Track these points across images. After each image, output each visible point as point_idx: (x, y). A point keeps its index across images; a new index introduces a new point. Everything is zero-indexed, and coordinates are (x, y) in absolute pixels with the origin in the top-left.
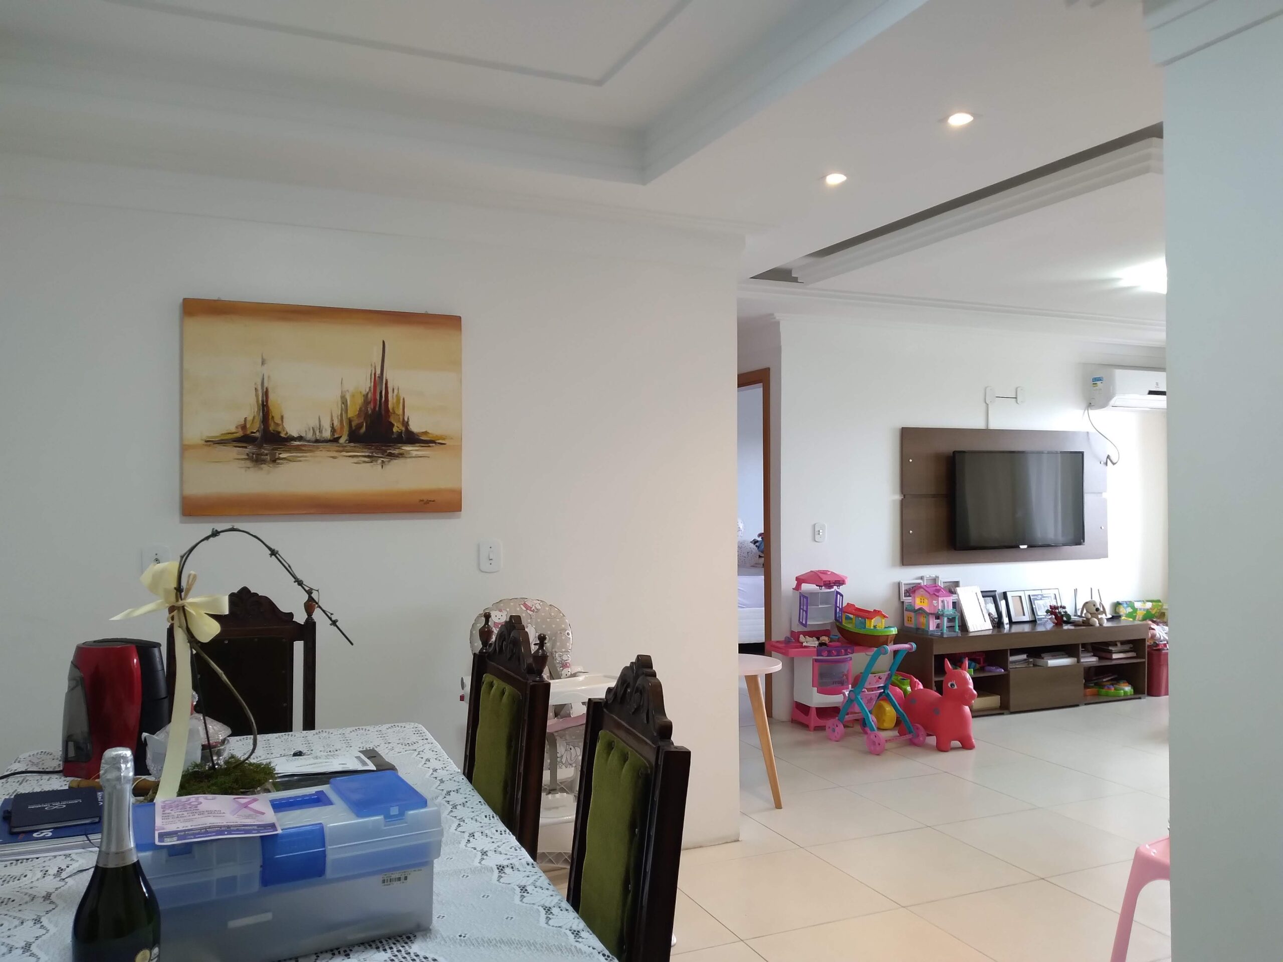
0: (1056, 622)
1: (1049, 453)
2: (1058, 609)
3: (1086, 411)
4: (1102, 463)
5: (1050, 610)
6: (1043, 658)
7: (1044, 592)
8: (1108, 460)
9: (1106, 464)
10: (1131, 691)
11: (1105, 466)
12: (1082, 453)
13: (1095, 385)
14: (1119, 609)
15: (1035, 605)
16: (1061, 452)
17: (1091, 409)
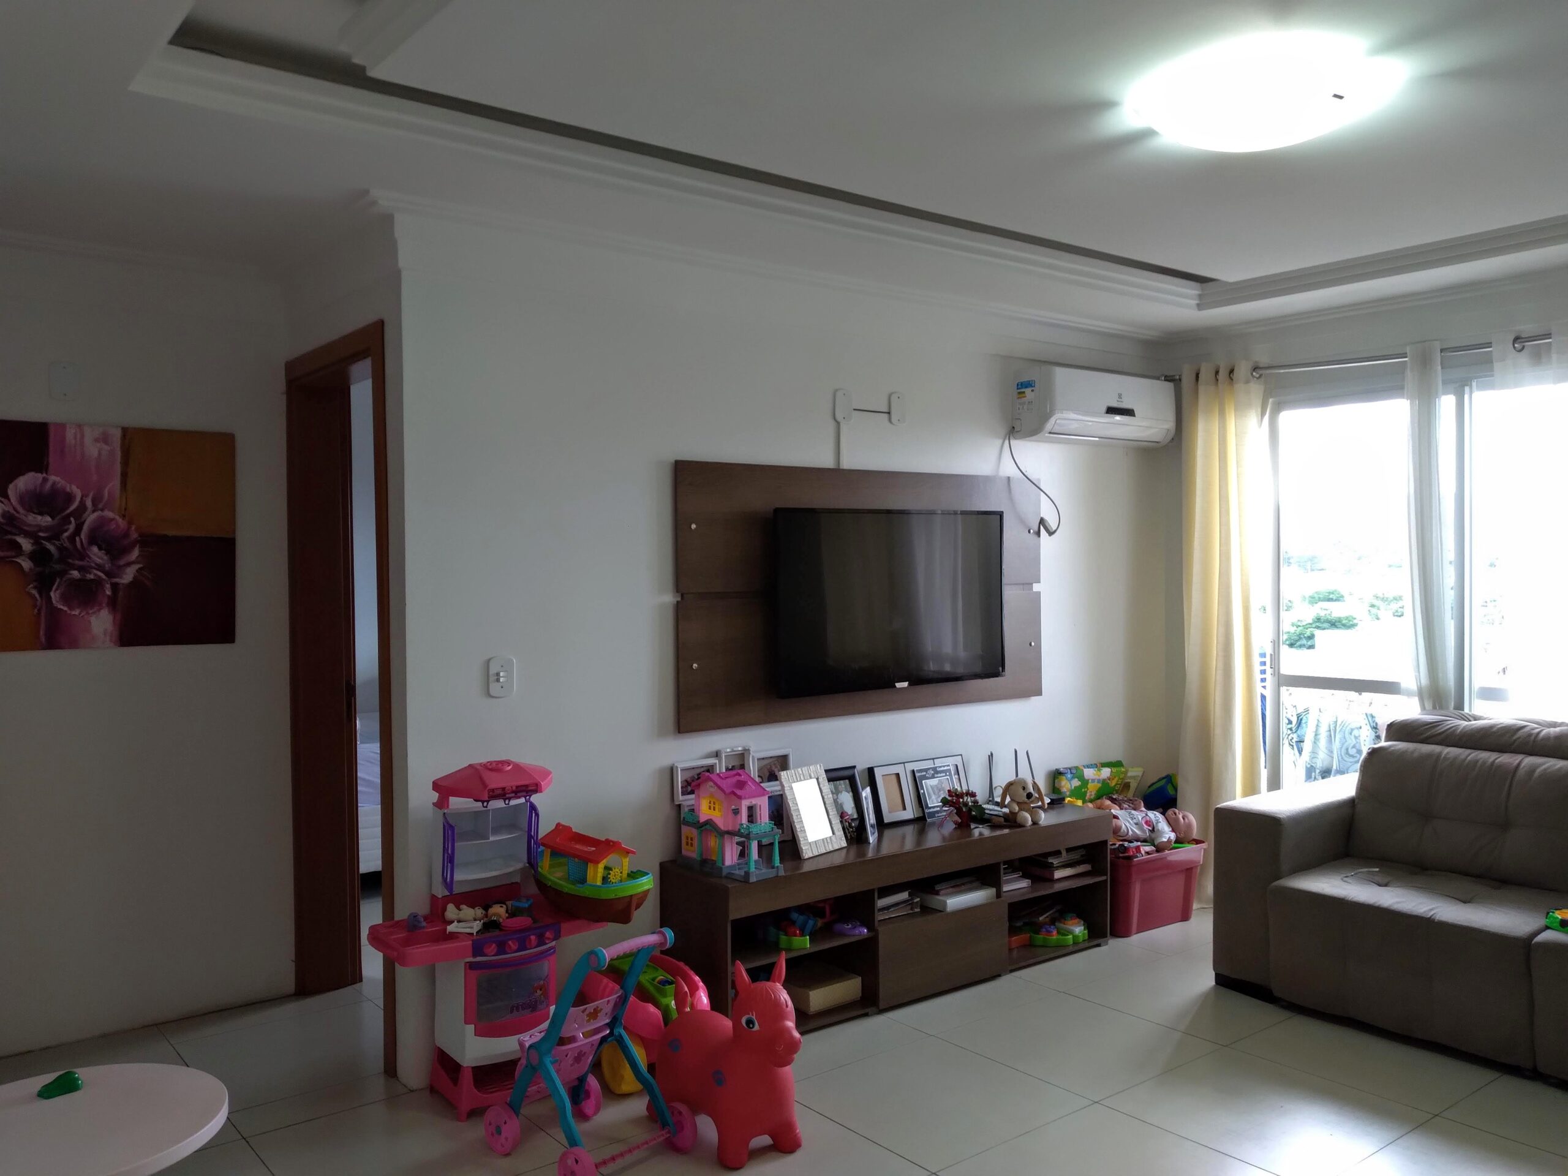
0: (960, 821)
1: (944, 513)
2: (963, 798)
3: (1007, 442)
4: (1032, 531)
5: (949, 798)
6: (937, 893)
7: (938, 763)
8: (1042, 527)
9: (1038, 533)
10: (1084, 934)
11: (1036, 537)
12: (1001, 515)
13: (1021, 396)
14: (1060, 782)
15: (923, 789)
16: (964, 513)
17: (1015, 438)
